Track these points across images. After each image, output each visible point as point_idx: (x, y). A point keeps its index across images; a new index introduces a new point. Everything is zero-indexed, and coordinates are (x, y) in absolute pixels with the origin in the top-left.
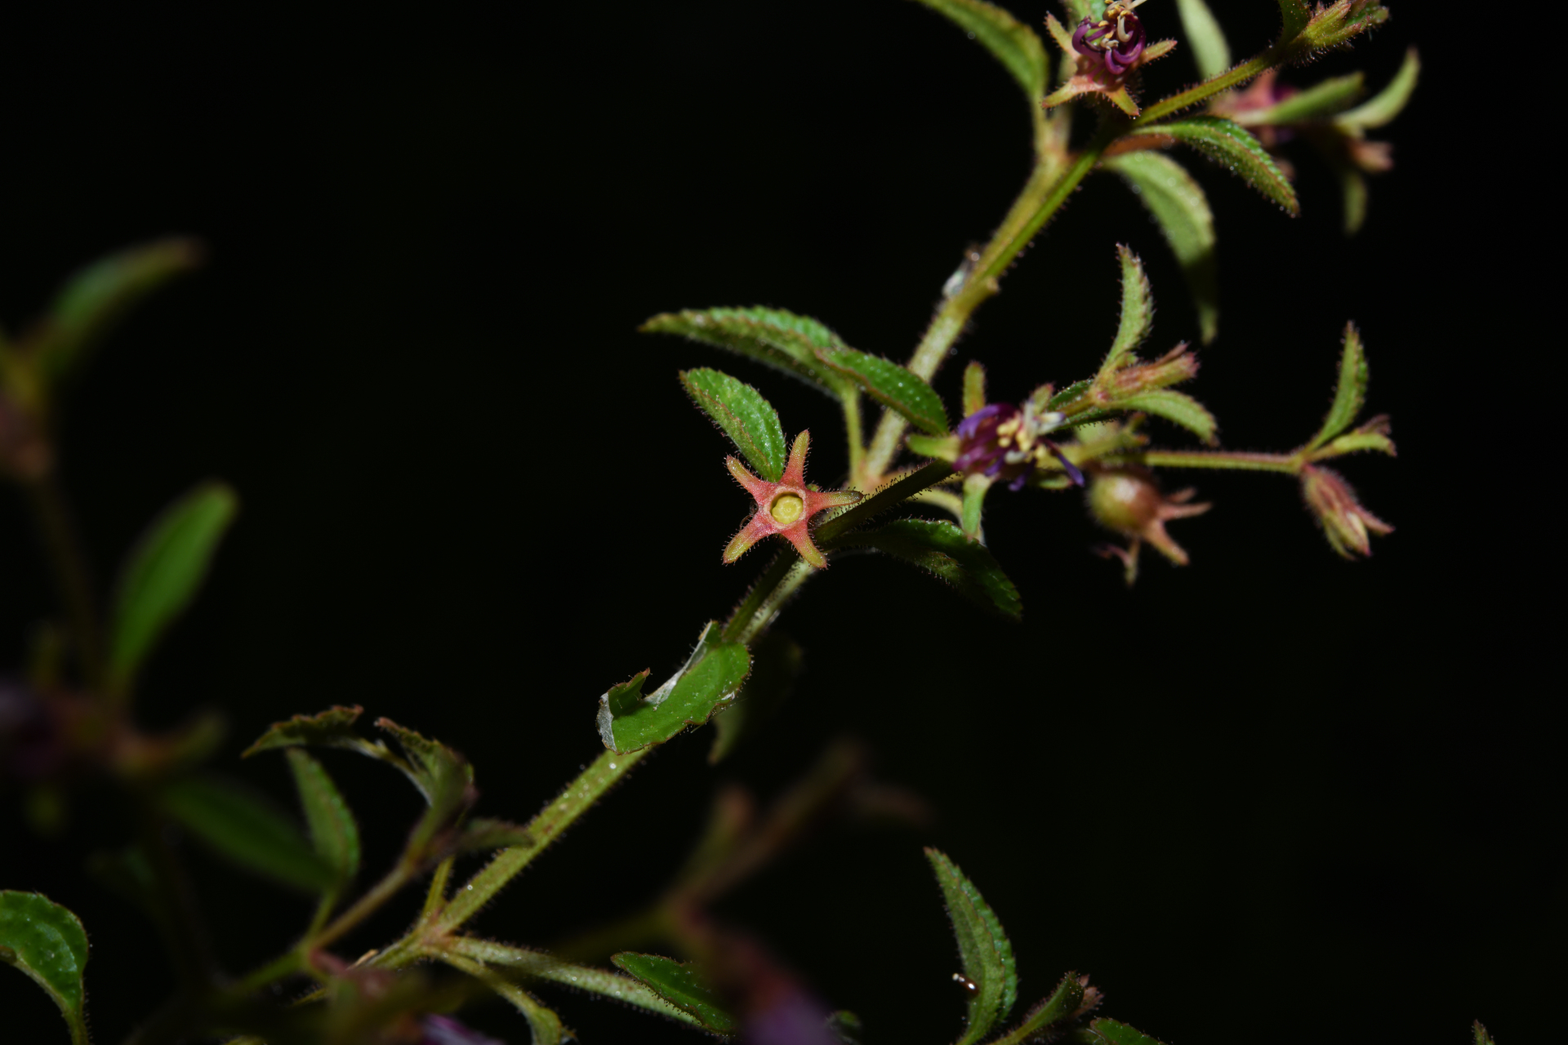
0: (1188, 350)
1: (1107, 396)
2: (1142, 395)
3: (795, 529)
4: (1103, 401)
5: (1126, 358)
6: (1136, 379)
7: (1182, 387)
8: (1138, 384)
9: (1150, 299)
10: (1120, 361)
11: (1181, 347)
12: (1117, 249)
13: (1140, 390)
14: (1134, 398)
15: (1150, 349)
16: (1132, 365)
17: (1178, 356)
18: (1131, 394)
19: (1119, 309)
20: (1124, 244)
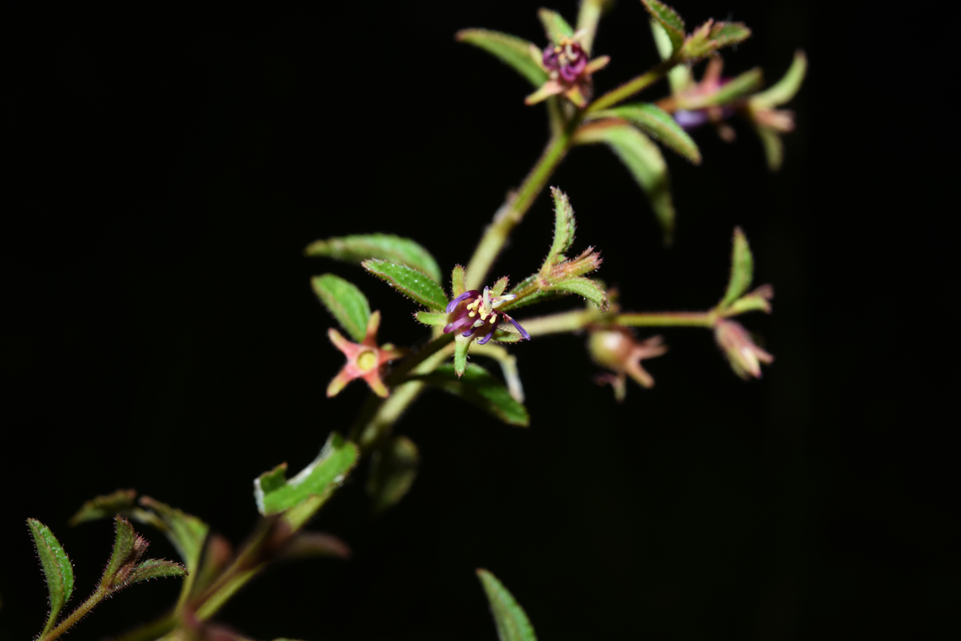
0: (595, 251)
1: (546, 283)
2: (567, 281)
3: (371, 374)
4: (544, 285)
5: (556, 258)
6: (562, 271)
7: (591, 275)
8: (563, 274)
9: (573, 221)
10: (553, 261)
11: (590, 249)
12: (551, 190)
13: (565, 277)
14: (561, 283)
15: (572, 253)
16: (561, 263)
17: (588, 255)
18: (559, 280)
19: (553, 228)
20: (556, 187)
